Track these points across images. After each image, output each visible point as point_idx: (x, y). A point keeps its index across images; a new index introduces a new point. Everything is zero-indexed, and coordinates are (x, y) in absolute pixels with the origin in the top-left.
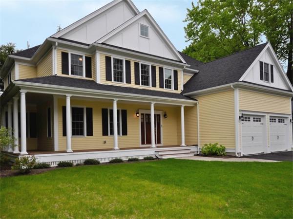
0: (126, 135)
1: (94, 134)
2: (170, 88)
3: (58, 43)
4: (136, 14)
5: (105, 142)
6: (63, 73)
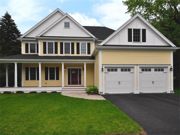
0: (59, 80)
2: (85, 54)
3: (22, 40)
4: (63, 15)
5: (46, 83)
6: (26, 53)
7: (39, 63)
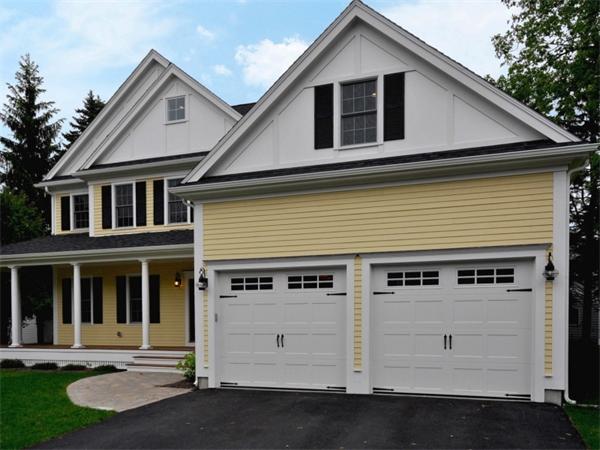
0: (159, 322)
1: (104, 321)
3: (49, 187)
5: (119, 335)
6: (63, 229)
7: (72, 263)
